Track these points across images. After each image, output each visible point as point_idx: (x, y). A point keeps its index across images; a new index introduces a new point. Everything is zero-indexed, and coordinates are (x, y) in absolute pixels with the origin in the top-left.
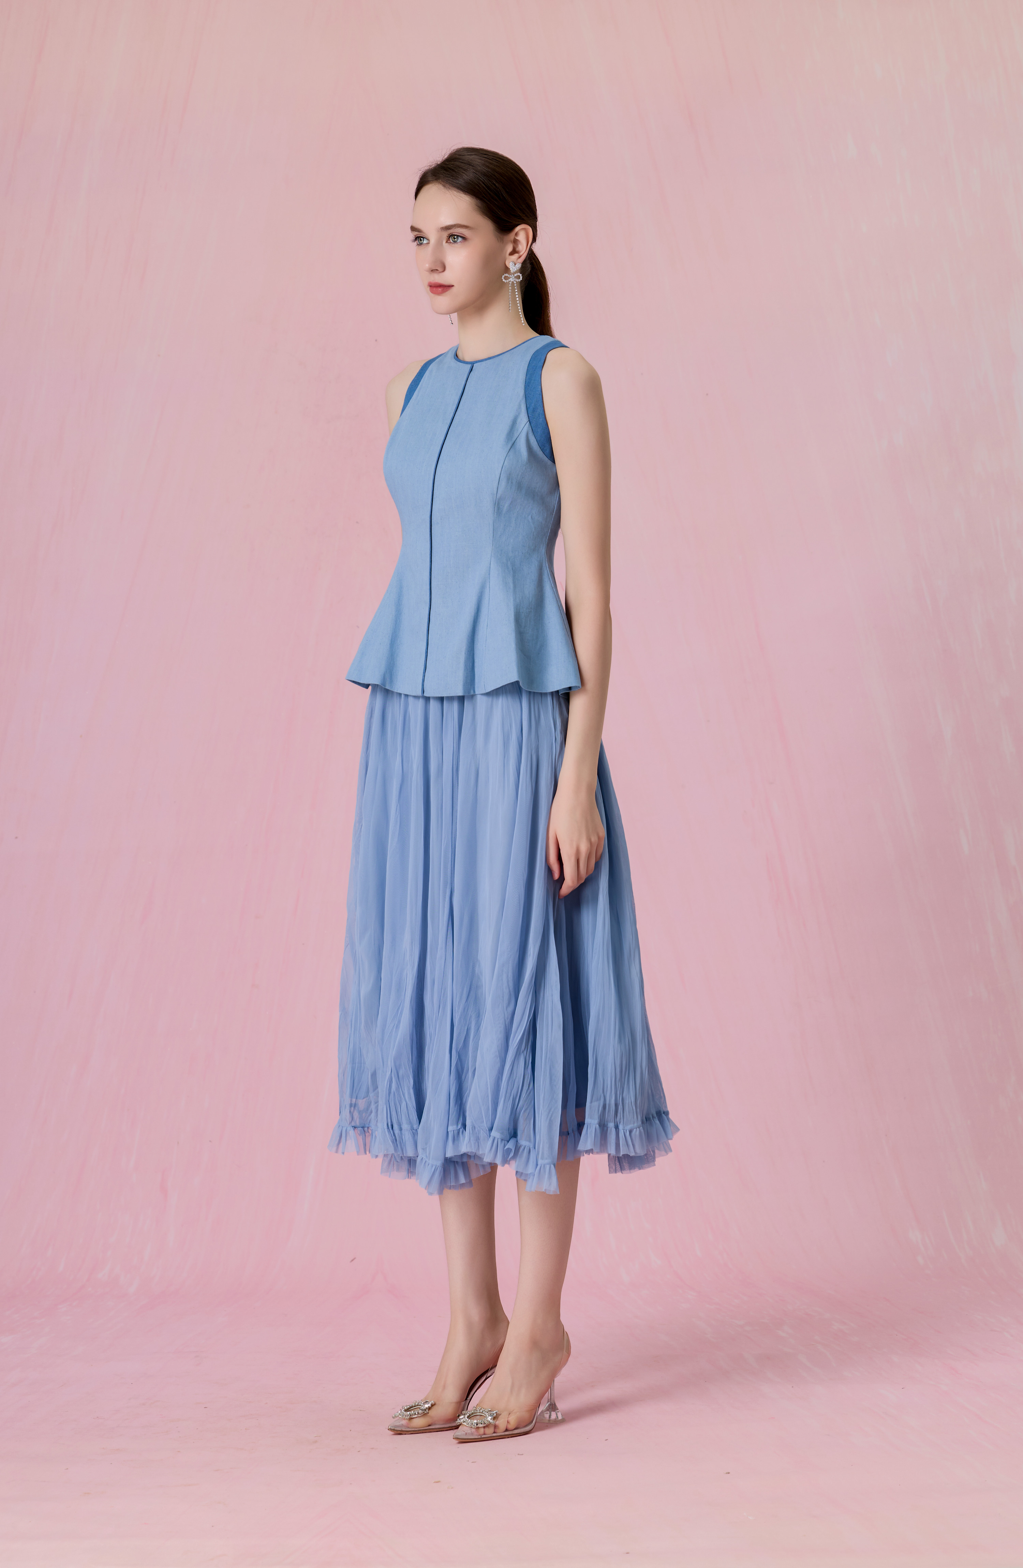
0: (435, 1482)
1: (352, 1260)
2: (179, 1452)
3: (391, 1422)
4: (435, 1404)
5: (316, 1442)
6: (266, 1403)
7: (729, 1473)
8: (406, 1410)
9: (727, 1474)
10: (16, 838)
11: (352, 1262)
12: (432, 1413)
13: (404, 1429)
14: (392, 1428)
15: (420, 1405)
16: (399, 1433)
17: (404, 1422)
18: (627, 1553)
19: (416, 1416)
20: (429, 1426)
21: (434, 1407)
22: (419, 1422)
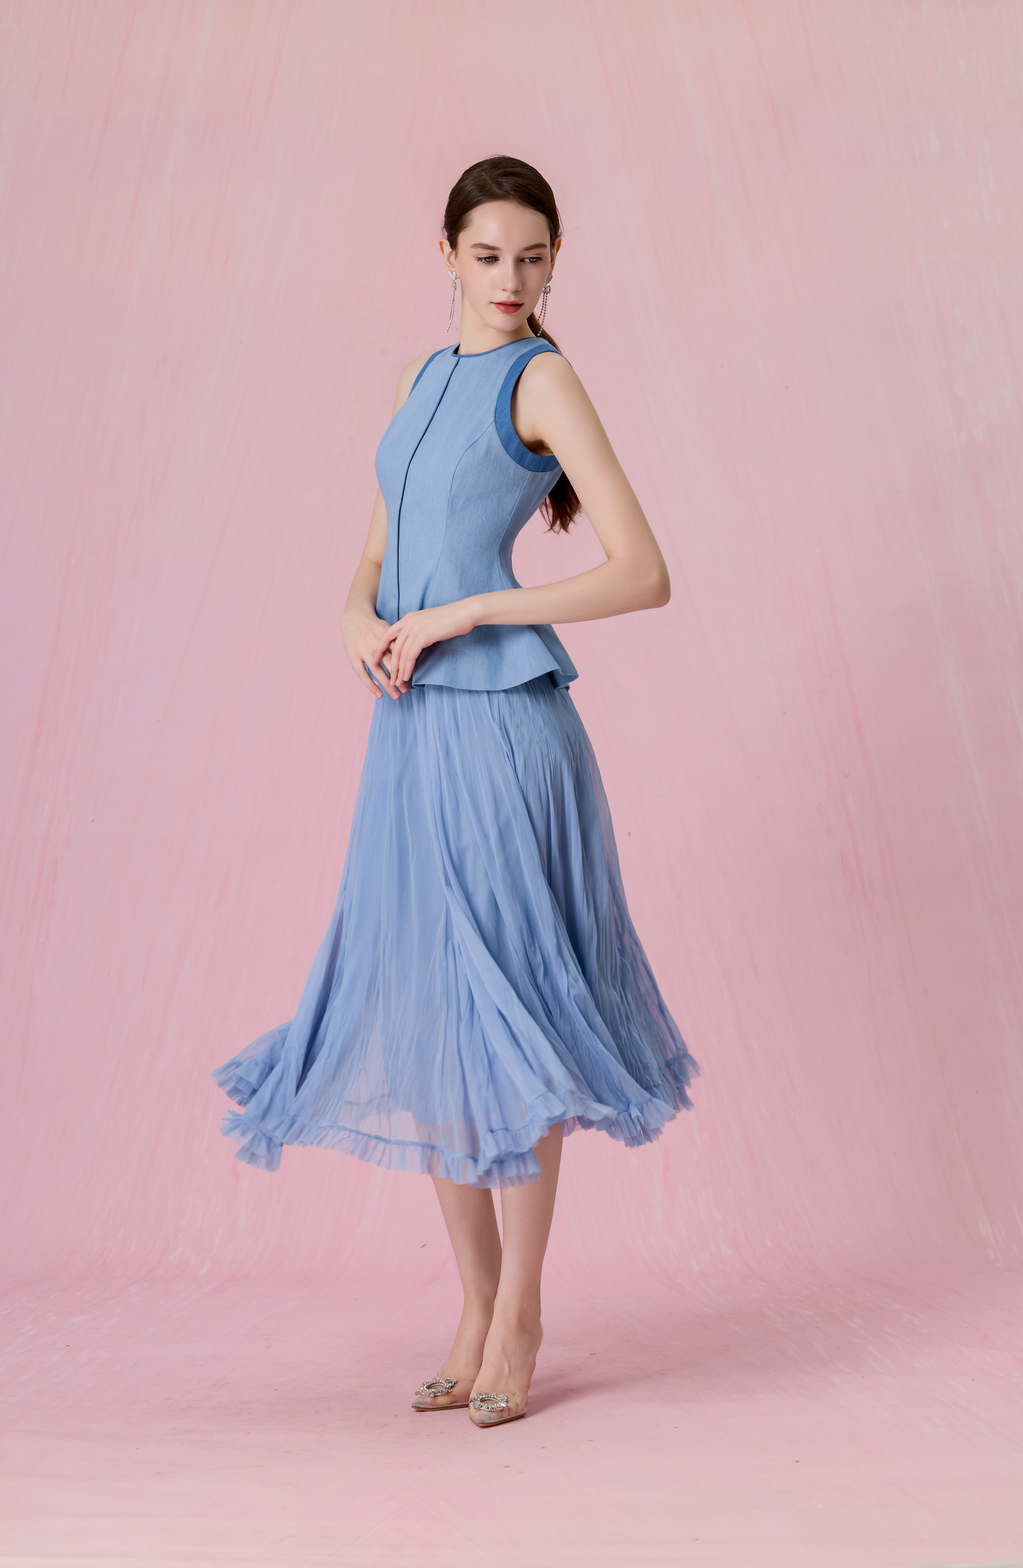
0: (505, 1467)
1: (423, 1246)
2: (249, 1433)
3: (415, 1399)
4: (457, 1382)
5: (386, 1425)
6: (337, 1387)
7: (798, 1462)
8: (429, 1387)
9: (797, 1463)
10: (93, 821)
11: (423, 1248)
12: (455, 1391)
13: (427, 1407)
14: (416, 1406)
15: (441, 1383)
16: (420, 1409)
17: (428, 1400)
18: (697, 1540)
19: (440, 1394)
20: (452, 1403)
21: (457, 1385)
22: (442, 1400)
